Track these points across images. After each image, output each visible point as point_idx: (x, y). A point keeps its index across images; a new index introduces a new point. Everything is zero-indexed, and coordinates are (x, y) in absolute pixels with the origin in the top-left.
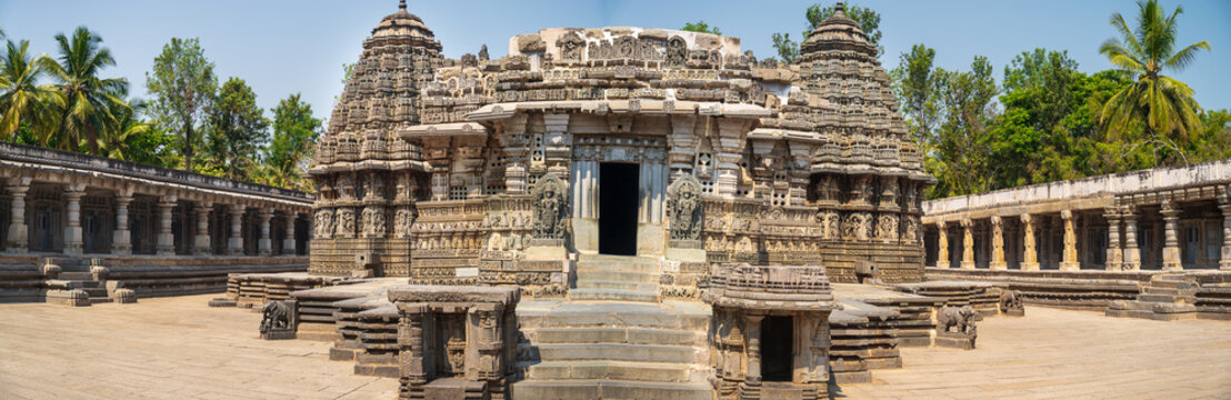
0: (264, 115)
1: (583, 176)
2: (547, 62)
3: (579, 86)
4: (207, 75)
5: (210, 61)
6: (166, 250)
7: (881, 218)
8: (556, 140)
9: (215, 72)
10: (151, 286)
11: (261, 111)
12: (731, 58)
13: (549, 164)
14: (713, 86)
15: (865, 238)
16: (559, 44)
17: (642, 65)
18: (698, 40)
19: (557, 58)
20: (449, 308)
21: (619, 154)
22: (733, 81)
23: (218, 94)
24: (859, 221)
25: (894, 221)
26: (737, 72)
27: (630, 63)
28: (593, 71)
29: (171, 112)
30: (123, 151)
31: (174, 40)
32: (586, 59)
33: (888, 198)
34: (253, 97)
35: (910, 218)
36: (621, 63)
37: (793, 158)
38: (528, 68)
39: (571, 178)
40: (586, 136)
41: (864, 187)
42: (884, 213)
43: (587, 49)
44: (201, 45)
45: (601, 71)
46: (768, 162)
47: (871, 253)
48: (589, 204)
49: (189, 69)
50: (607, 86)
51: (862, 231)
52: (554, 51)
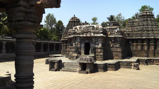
0: (65, 27)
1: (82, 45)
2: (78, 30)
3: (81, 33)
4: (55, 20)
5: (55, 18)
6: (42, 51)
7: (150, 46)
8: (78, 40)
9: (56, 19)
10: (39, 57)
11: (64, 26)
12: (100, 28)
13: (78, 43)
14: (98, 32)
15: (146, 50)
16: (79, 28)
17: (89, 30)
18: (96, 26)
19: (79, 29)
20: (53, 61)
21: (87, 42)
22: (100, 31)
23: (57, 23)
24: (145, 47)
25: (153, 47)
26: (101, 30)
27: (87, 30)
28: (83, 31)
29: (49, 26)
30: (40, 33)
31: (49, 14)
32: (82, 29)
33: (151, 42)
34: (63, 24)
35: (158, 46)
36: (86, 30)
37: (117, 40)
38: (75, 31)
39: (81, 45)
40: (82, 39)
41: (146, 41)
42: (151, 45)
43: (82, 28)
44: (53, 15)
45: (84, 31)
46: (113, 40)
47: (147, 52)
48: (83, 48)
49: (52, 19)
50: (85, 33)
51: (146, 48)
52: (78, 29)
